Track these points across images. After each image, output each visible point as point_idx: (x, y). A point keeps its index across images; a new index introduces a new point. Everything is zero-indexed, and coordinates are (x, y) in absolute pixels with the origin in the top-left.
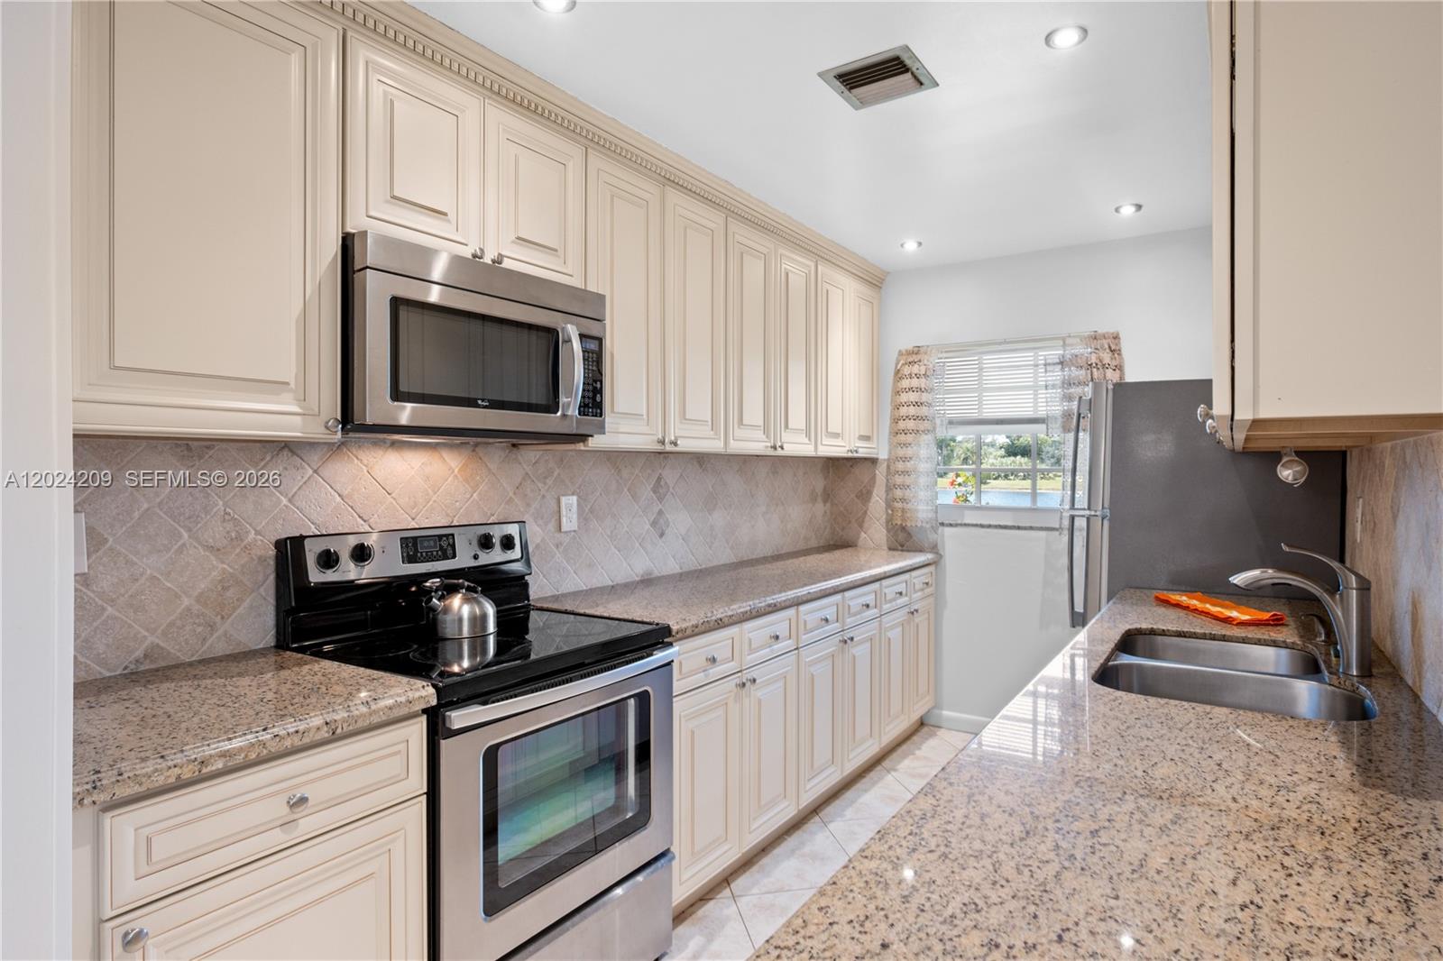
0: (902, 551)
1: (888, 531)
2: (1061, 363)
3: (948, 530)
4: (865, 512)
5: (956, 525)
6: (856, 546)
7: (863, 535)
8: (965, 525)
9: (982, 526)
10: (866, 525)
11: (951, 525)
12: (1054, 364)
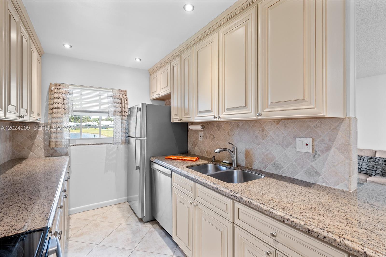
0: (52, 157)
1: (45, 150)
2: (113, 97)
3: (72, 147)
4: (33, 144)
5: (76, 145)
6: (27, 158)
7: (31, 153)
8: (77, 145)
9: (85, 145)
10: (33, 149)
11: (73, 145)
12: (110, 97)
